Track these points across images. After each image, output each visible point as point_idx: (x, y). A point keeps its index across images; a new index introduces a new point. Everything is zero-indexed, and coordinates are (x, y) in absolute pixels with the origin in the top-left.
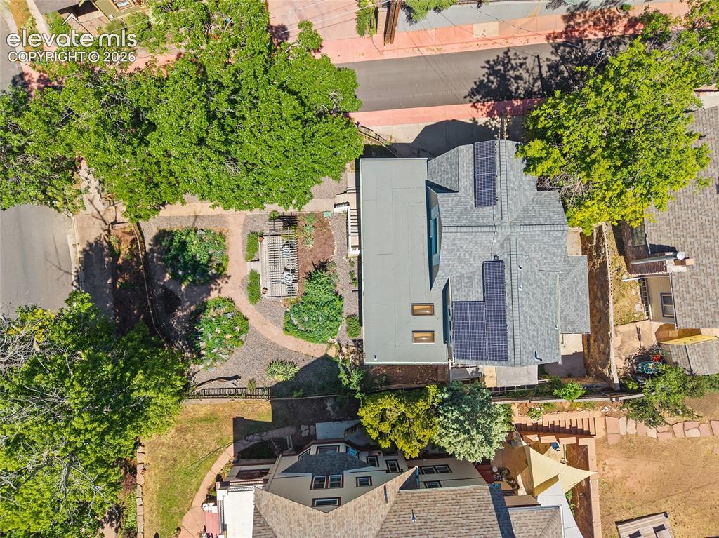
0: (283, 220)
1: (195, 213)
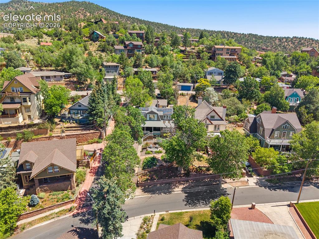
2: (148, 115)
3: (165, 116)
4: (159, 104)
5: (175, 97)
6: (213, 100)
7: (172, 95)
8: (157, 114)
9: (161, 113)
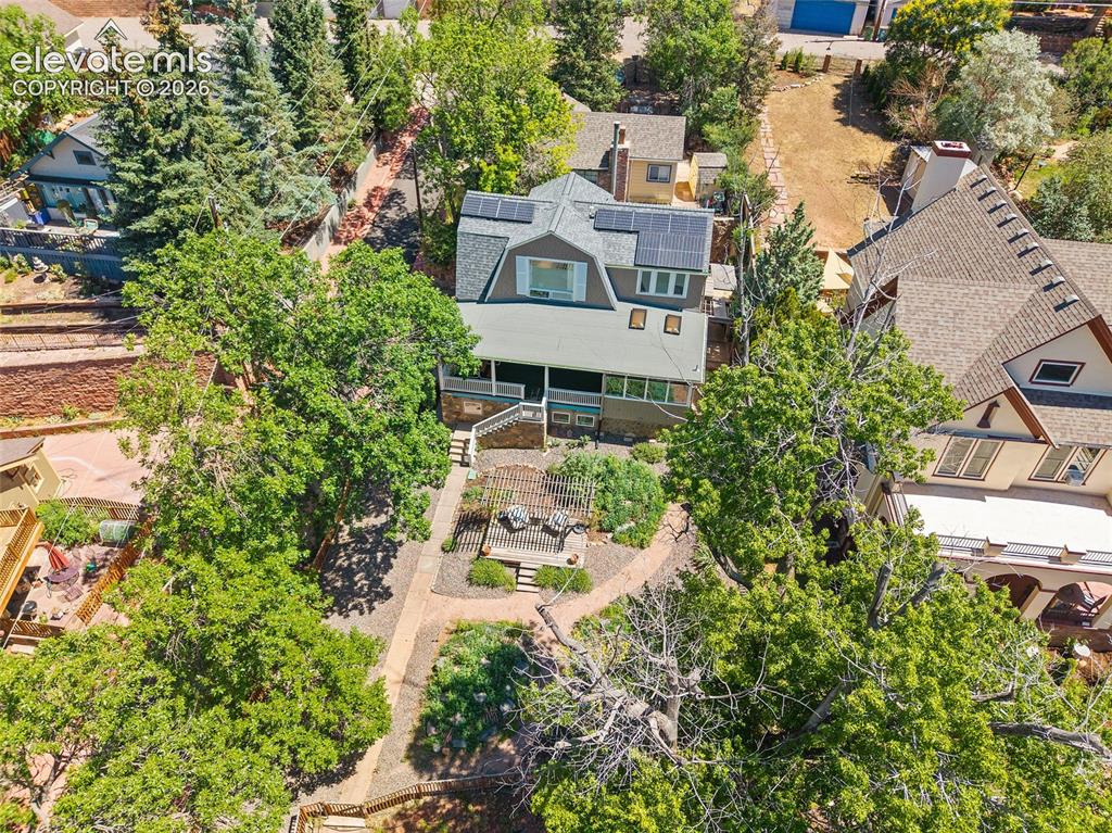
0: (461, 532)
1: (398, 682)
2: (523, 264)
3: (647, 276)
4: (624, 154)
5: (744, 89)
6: (1015, 131)
7: (725, 80)
8: (589, 260)
9: (618, 251)
